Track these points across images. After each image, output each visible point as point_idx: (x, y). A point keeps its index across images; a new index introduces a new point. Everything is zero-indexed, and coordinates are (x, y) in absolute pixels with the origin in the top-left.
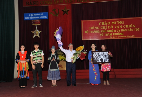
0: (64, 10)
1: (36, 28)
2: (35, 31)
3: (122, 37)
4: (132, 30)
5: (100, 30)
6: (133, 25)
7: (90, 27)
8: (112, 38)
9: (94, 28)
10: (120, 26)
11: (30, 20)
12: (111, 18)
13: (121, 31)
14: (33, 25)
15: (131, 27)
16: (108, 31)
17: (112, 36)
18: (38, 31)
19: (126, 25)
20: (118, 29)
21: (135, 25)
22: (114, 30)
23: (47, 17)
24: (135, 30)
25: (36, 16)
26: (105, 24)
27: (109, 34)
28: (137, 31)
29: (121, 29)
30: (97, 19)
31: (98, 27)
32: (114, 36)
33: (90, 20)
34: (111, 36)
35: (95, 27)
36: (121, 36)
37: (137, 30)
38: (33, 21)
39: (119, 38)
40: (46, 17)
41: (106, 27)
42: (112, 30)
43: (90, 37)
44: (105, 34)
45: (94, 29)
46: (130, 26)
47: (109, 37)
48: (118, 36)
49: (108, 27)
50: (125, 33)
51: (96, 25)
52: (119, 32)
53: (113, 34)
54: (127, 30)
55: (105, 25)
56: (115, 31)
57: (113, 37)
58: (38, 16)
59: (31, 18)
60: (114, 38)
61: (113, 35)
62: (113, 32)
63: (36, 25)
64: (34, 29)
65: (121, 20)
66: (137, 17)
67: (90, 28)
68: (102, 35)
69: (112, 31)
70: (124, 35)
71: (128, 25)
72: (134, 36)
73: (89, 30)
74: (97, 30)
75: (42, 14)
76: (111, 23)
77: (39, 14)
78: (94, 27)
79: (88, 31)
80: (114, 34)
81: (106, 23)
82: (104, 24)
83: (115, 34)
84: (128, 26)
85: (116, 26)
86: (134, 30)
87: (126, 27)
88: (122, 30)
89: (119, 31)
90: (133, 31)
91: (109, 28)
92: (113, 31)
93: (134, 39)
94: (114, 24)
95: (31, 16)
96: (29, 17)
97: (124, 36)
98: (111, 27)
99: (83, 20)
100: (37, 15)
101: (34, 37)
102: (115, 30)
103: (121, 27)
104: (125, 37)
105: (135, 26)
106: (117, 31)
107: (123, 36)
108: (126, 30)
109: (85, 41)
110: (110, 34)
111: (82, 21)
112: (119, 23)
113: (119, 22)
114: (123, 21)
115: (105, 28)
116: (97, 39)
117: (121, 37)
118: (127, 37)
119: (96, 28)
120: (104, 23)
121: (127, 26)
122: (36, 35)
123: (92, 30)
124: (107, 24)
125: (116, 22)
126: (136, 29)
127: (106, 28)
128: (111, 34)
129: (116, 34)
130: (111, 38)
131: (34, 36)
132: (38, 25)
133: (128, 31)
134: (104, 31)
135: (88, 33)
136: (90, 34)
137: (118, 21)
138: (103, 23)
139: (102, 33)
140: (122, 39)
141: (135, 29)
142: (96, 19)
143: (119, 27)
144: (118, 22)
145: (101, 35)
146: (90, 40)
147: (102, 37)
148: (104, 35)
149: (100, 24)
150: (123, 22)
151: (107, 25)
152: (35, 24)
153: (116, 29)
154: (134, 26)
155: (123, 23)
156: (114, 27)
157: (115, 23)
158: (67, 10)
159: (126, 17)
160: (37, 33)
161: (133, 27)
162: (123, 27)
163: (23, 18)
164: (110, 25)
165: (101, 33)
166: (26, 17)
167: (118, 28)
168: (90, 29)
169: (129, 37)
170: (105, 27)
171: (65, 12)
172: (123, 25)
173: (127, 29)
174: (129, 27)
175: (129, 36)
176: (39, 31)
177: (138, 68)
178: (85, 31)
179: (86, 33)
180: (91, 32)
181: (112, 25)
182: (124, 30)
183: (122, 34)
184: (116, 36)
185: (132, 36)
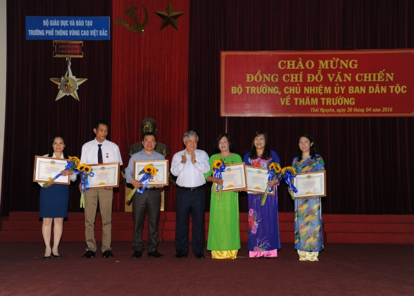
0: (164, 13)
1: (67, 69)
2: (62, 78)
3: (350, 113)
4: (384, 90)
5: (281, 85)
6: (388, 75)
7: (248, 75)
8: (319, 112)
9: (263, 76)
10: (346, 75)
11: (46, 41)
12: (318, 49)
13: (346, 90)
14: (58, 56)
15: (379, 80)
16: (307, 90)
17: (320, 105)
18: (72, 79)
19: (365, 75)
20: (339, 86)
21: (392, 74)
22: (326, 88)
23: (108, 33)
24: (392, 92)
25: (69, 28)
26: (297, 68)
27: (308, 99)
28: (398, 93)
29: (347, 84)
30: (273, 49)
31: (275, 77)
32: (326, 107)
33: (250, 50)
34: (315, 106)
35: (265, 75)
36: (346, 107)
37: (400, 89)
38: (58, 44)
39: (341, 112)
40: (104, 33)
41: (299, 77)
42: (318, 86)
43: (248, 106)
44: (296, 99)
45: (260, 80)
46: (377, 76)
47: (307, 108)
48: (338, 107)
49: (305, 78)
50: (361, 100)
51: (270, 68)
52: (340, 94)
53: (323, 99)
54: (367, 90)
55: (297, 71)
56: (328, 90)
57: (322, 110)
58: (76, 28)
59: (50, 33)
60: (326, 113)
61: (323, 104)
62: (321, 93)
63: (68, 58)
64: (61, 72)
65: (350, 57)
66: (399, 47)
67: (248, 78)
68: (287, 101)
69: (318, 90)
70: (357, 106)
71: (370, 75)
72: (387, 111)
73: (244, 84)
74: (271, 84)
75: (90, 23)
76: (317, 65)
77: (80, 23)
78: (262, 74)
79: (240, 87)
80: (325, 101)
81: (300, 62)
82: (293, 68)
83: (329, 101)
84: (372, 76)
85: (333, 75)
86: (388, 90)
87: (365, 80)
88: (351, 90)
89: (343, 92)
90: (385, 92)
91: (311, 79)
92: (323, 89)
93: (389, 118)
94: (327, 67)
95: (50, 28)
96: (45, 28)
97: (356, 110)
98: (317, 76)
99: (225, 50)
100: (72, 23)
101: (58, 98)
102: (330, 88)
103: (349, 79)
104: (360, 112)
105: (392, 79)
106: (335, 92)
107: (353, 107)
108: (363, 90)
109: (229, 118)
110: (312, 99)
111: (223, 54)
112: (343, 66)
113: (342, 62)
114: (356, 61)
115: (296, 81)
116: (271, 115)
117: (346, 112)
118: (365, 112)
119: (269, 80)
120: (293, 65)
121: (367, 77)
122: (68, 91)
123: (254, 84)
124: (302, 67)
125: (332, 62)
126: (394, 89)
127: (301, 80)
128: (315, 101)
129: (331, 102)
130: (315, 113)
131: (61, 95)
132: (73, 60)
133: (370, 92)
134: (293, 90)
135: (240, 93)
136: (246, 98)
137: (338, 59)
138: (291, 63)
139: (287, 95)
140: (350, 118)
141: (392, 87)
142: (269, 49)
143: (343, 79)
144: (339, 62)
145: (283, 104)
146: (246, 117)
147: (285, 108)
148: (292, 101)
149: (283, 65)
150: (354, 63)
151: (302, 70)
152: (65, 56)
153: (333, 85)
154: (389, 78)
155: (356, 66)
156: (326, 78)
157: (329, 63)
158: (174, 14)
159: (365, 48)
160: (69, 84)
161: (387, 80)
162: (353, 78)
163: (24, 32)
164: (314, 71)
165: (284, 96)
166: (34, 29)
167: (338, 82)
168: (248, 81)
169: (372, 112)
170: (296, 75)
171: (167, 21)
172: (354, 72)
173: (367, 85)
174: (374, 80)
175: (374, 110)
176: (76, 80)
177: (395, 213)
178: (233, 88)
179: (235, 92)
180: (252, 90)
181: (319, 71)
182: (357, 87)
183: (349, 101)
184: (332, 106)
185: (382, 110)
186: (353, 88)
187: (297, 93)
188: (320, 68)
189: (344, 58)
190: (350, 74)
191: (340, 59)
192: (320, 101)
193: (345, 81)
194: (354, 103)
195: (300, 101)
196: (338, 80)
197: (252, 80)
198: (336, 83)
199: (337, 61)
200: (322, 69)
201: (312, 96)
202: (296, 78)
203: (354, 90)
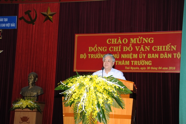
0: (45, 13)
3: (148, 70)
4: (170, 56)
6: (172, 47)
7: (90, 48)
8: (130, 69)
9: (98, 48)
10: (146, 47)
13: (147, 56)
15: (167, 50)
16: (123, 56)
17: (130, 65)
19: (158, 47)
20: (142, 53)
21: (175, 46)
22: (134, 55)
23: (15, 25)
24: (175, 57)
26: (118, 43)
28: (179, 58)
29: (147, 53)
31: (105, 48)
32: (134, 66)
34: (128, 66)
35: (99, 48)
36: (146, 66)
37: (180, 56)
39: (143, 70)
40: (13, 25)
41: (118, 48)
42: (130, 54)
44: (117, 62)
46: (165, 48)
48: (141, 66)
49: (122, 49)
50: (155, 62)
52: (143, 59)
53: (132, 62)
54: (159, 56)
55: (118, 45)
56: (135, 56)
57: (132, 68)
60: (134, 70)
61: (132, 64)
62: (131, 58)
65: (149, 36)
67: (90, 49)
69: (130, 56)
70: (153, 66)
71: (161, 47)
72: (172, 69)
73: (88, 53)
74: (102, 53)
75: (6, 20)
76: (129, 41)
77: (1, 20)
78: (97, 47)
79: (85, 54)
80: (134, 62)
81: (120, 40)
82: (116, 43)
83: (136, 63)
85: (139, 47)
86: (173, 56)
87: (158, 50)
88: (149, 56)
89: (144, 57)
90: (171, 57)
91: (125, 50)
94: (135, 43)
97: (152, 68)
98: (129, 48)
99: (78, 33)
102: (136, 55)
103: (149, 49)
104: (155, 69)
105: (175, 49)
106: (140, 57)
107: (150, 66)
108: (157, 56)
110: (126, 61)
111: (77, 36)
112: (145, 41)
113: (144, 39)
115: (117, 51)
117: (146, 70)
118: (158, 70)
119: (101, 50)
120: (115, 41)
121: (159, 48)
123: (93, 53)
124: (121, 43)
125: (138, 39)
126: (176, 55)
127: (120, 50)
128: (128, 63)
133: (161, 57)
135: (85, 58)
137: (142, 38)
138: (114, 40)
141: (175, 54)
143: (144, 49)
144: (142, 39)
149: (109, 41)
150: (151, 40)
151: (121, 44)
153: (138, 53)
154: (173, 49)
155: (153, 41)
156: (134, 49)
157: (136, 40)
158: (51, 13)
162: (151, 49)
164: (128, 45)
167: (142, 51)
168: (90, 51)
169: (162, 70)
170: (117, 47)
171: (47, 18)
172: (151, 45)
174: (164, 50)
175: (163, 68)
178: (81, 55)
179: (82, 58)
180: (92, 56)
181: (131, 45)
182: (153, 54)
183: (148, 63)
184: (138, 66)
185: (168, 68)
186: (150, 55)
187: (117, 58)
188: (131, 43)
189: (145, 36)
190: (149, 47)
191: (143, 38)
192: (130, 63)
193: (146, 50)
194: (151, 64)
195: (119, 63)
196: (142, 50)
197: (92, 50)
198: (141, 52)
199: (141, 39)
200: (132, 44)
201: (126, 59)
202: (117, 49)
203: (151, 56)
